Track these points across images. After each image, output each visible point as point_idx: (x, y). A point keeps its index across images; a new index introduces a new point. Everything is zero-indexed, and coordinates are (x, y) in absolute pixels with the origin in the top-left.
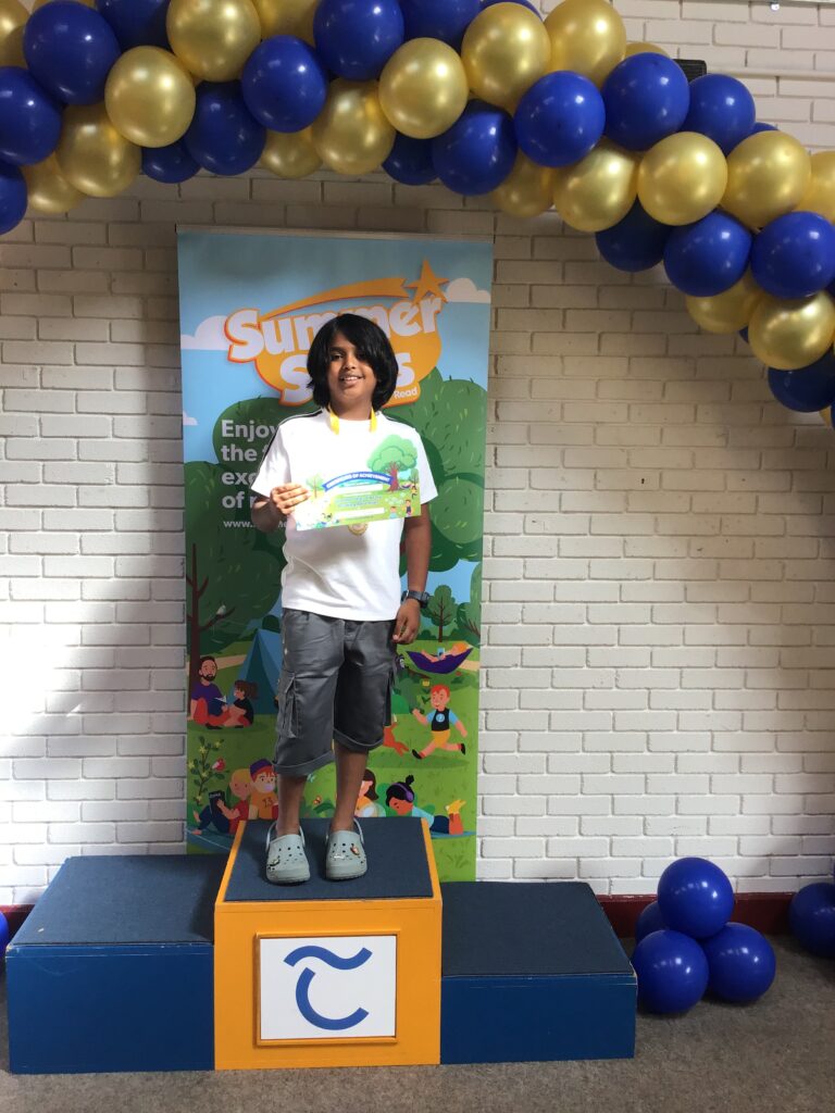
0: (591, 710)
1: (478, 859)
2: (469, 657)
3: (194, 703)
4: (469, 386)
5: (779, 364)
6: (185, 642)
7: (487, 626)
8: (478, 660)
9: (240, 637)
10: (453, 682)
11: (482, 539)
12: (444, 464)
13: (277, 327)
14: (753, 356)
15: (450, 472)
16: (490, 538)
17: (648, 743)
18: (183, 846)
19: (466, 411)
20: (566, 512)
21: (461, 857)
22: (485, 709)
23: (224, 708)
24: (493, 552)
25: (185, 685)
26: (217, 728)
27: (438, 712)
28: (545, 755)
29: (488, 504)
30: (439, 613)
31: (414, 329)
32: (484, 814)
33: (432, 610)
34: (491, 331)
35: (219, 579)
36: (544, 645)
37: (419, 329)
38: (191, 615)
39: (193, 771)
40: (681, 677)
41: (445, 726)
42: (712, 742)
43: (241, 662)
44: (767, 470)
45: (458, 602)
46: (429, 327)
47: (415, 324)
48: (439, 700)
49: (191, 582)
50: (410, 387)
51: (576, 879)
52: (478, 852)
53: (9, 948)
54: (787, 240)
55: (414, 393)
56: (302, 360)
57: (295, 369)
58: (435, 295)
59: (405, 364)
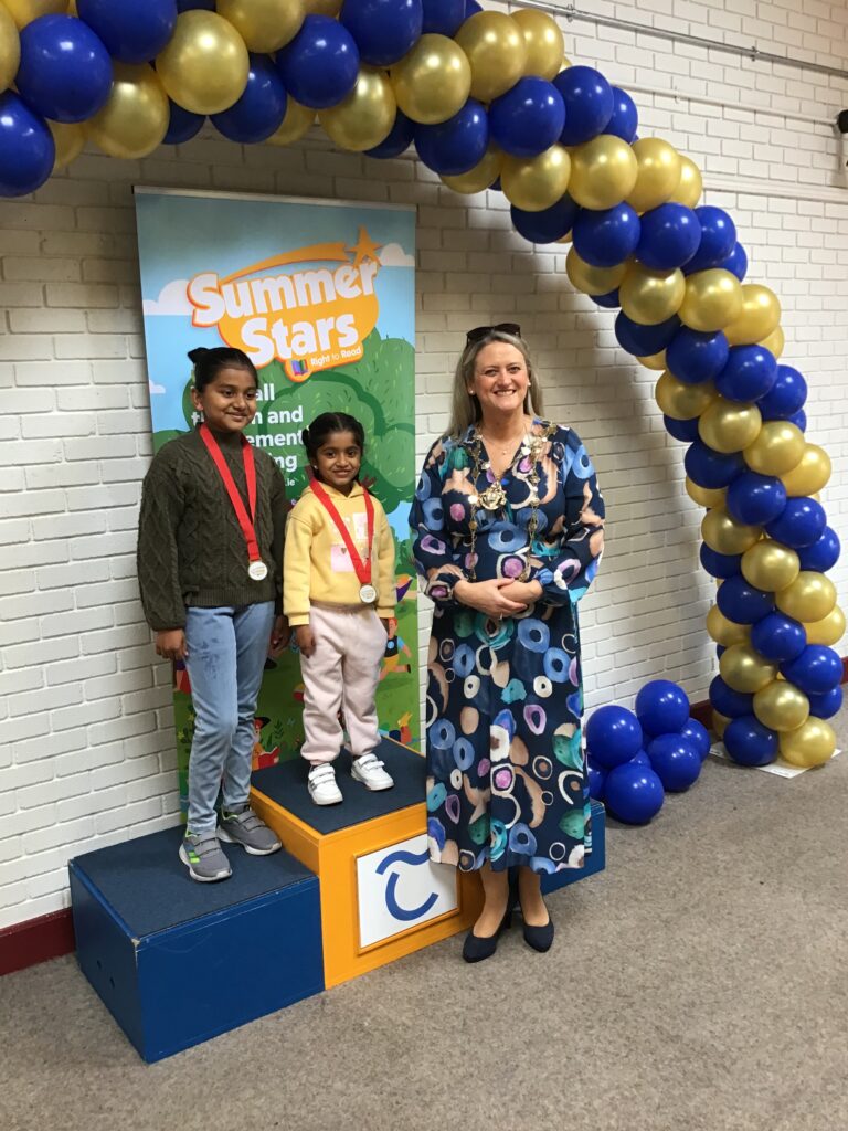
2: (409, 586)
3: (179, 674)
4: (401, 343)
8: (416, 588)
12: (385, 416)
13: (236, 289)
15: (391, 424)
19: (400, 367)
27: (389, 641)
31: (355, 292)
37: (360, 292)
39: (183, 741)
41: (394, 651)
45: (400, 540)
46: (368, 289)
47: (356, 286)
50: (354, 347)
53: (136, 942)
54: (668, 225)
55: (358, 352)
56: (261, 324)
57: (255, 333)
58: (373, 260)
59: (349, 325)
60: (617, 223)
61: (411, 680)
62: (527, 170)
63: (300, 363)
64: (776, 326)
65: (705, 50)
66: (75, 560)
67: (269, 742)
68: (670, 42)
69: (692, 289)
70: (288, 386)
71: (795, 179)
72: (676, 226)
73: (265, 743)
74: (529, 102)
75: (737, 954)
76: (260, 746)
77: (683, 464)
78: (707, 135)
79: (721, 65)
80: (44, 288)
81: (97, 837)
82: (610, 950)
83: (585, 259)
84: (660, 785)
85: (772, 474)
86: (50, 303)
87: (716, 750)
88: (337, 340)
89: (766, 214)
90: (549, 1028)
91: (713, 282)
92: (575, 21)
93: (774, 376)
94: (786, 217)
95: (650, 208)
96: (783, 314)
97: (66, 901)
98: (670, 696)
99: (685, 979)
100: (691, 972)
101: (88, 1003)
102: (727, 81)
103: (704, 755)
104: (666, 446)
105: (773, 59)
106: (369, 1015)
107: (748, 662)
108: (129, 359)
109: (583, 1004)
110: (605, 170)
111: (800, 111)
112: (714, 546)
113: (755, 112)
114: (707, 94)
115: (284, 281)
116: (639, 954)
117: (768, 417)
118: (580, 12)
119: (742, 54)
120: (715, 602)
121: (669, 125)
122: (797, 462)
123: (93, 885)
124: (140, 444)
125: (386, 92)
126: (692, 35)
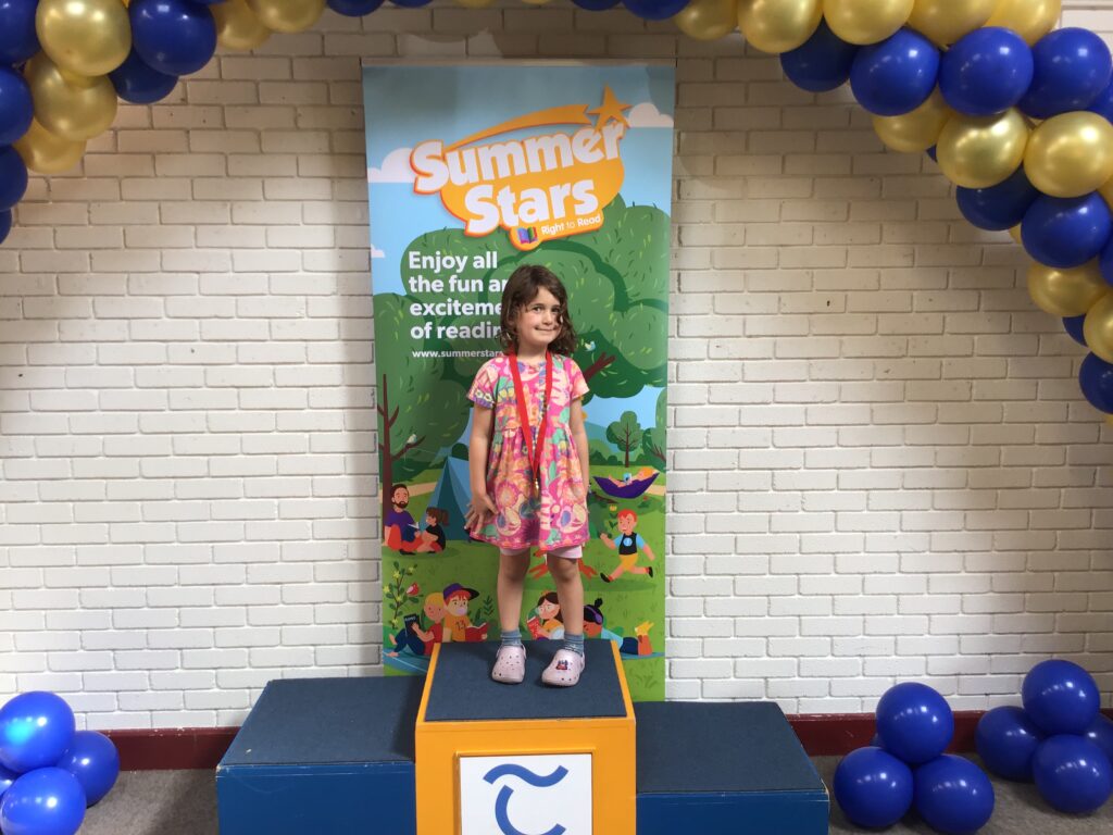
0: (778, 532)
1: (667, 680)
2: (656, 481)
3: (388, 530)
4: (652, 212)
5: (968, 183)
6: (378, 471)
7: (672, 451)
8: (664, 484)
9: (431, 465)
10: (640, 507)
11: (666, 365)
12: (628, 290)
13: (461, 157)
14: (942, 174)
15: (638, 298)
16: (675, 363)
17: (835, 565)
18: (380, 669)
19: (649, 237)
20: (750, 337)
21: (650, 678)
22: (671, 534)
23: (417, 534)
24: (677, 377)
25: (379, 512)
26: (411, 553)
27: (625, 536)
28: (732, 578)
29: (672, 330)
30: (625, 439)
31: (597, 156)
32: (672, 636)
33: (618, 436)
34: (674, 156)
35: (410, 408)
36: (729, 469)
37: (603, 156)
38: (383, 444)
39: (388, 596)
40: (868, 499)
41: (632, 550)
42: (900, 563)
43: (432, 490)
44: (955, 289)
45: (644, 427)
46: (612, 152)
47: (598, 150)
48: (626, 525)
49: (383, 411)
50: (593, 215)
51: (764, 699)
52: (667, 673)
53: (219, 768)
54: (977, 57)
55: (598, 220)
56: (487, 191)
57: (480, 200)
58: (618, 121)
59: (588, 192)
61: (654, 586)
63: (529, 231)
67: (478, 616)
70: (514, 254)
72: (989, 59)
73: (473, 616)
76: (467, 619)
80: (297, 160)
86: (301, 173)
88: (573, 207)
91: (1068, 129)
115: (513, 147)
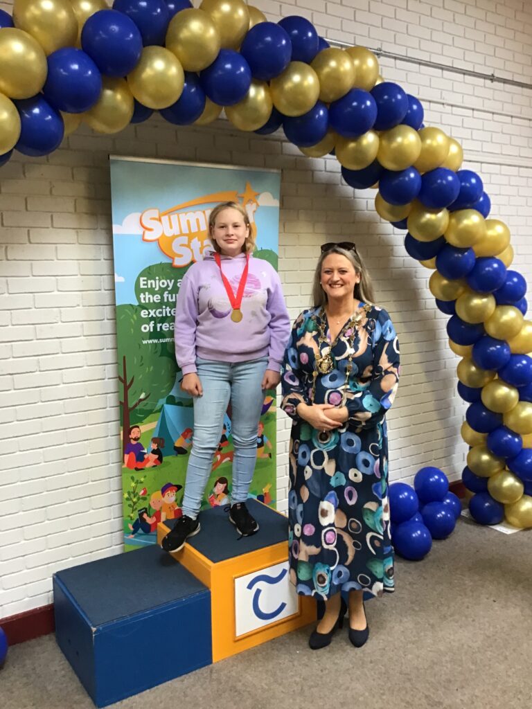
4: (271, 253)
6: (118, 419)
9: (154, 411)
13: (170, 219)
23: (146, 456)
25: (121, 445)
26: (142, 469)
35: (141, 377)
38: (123, 401)
39: (127, 499)
41: (261, 444)
43: (155, 426)
49: (123, 380)
53: (94, 629)
56: (185, 240)
57: (181, 245)
58: (254, 202)
60: (407, 179)
61: (271, 463)
62: (352, 145)
64: (508, 245)
65: (462, 75)
66: (63, 383)
68: (440, 71)
69: (453, 221)
71: (517, 154)
72: (444, 182)
73: (178, 501)
74: (355, 104)
75: (478, 648)
76: (176, 504)
77: (445, 330)
78: (463, 127)
79: (472, 85)
80: (52, 216)
81: (71, 559)
82: (396, 643)
83: (386, 201)
84: (429, 534)
85: (502, 339)
86: (55, 225)
87: (464, 513)
89: (499, 176)
90: (356, 693)
92: (382, 58)
93: (504, 277)
94: (512, 178)
95: (427, 170)
96: (512, 237)
97: (50, 600)
98: (436, 477)
99: (444, 664)
100: (447, 658)
101: (61, 667)
102: (476, 94)
103: (457, 516)
104: (435, 318)
105: (505, 81)
106: (240, 681)
107: (485, 457)
108: (103, 260)
109: (379, 678)
110: (401, 147)
111: (521, 113)
112: (465, 383)
113: (493, 113)
114: (463, 102)
115: (199, 214)
116: (414, 646)
117: (499, 303)
118: (385, 52)
119: (485, 78)
120: (465, 419)
121: (439, 121)
122: (518, 332)
123: (68, 590)
124: (107, 312)
125: (266, 97)
126: (455, 66)
